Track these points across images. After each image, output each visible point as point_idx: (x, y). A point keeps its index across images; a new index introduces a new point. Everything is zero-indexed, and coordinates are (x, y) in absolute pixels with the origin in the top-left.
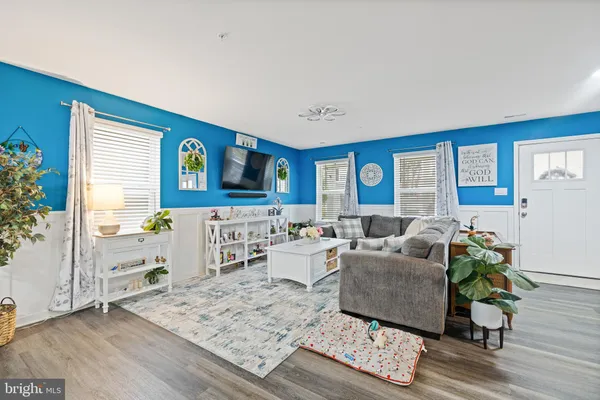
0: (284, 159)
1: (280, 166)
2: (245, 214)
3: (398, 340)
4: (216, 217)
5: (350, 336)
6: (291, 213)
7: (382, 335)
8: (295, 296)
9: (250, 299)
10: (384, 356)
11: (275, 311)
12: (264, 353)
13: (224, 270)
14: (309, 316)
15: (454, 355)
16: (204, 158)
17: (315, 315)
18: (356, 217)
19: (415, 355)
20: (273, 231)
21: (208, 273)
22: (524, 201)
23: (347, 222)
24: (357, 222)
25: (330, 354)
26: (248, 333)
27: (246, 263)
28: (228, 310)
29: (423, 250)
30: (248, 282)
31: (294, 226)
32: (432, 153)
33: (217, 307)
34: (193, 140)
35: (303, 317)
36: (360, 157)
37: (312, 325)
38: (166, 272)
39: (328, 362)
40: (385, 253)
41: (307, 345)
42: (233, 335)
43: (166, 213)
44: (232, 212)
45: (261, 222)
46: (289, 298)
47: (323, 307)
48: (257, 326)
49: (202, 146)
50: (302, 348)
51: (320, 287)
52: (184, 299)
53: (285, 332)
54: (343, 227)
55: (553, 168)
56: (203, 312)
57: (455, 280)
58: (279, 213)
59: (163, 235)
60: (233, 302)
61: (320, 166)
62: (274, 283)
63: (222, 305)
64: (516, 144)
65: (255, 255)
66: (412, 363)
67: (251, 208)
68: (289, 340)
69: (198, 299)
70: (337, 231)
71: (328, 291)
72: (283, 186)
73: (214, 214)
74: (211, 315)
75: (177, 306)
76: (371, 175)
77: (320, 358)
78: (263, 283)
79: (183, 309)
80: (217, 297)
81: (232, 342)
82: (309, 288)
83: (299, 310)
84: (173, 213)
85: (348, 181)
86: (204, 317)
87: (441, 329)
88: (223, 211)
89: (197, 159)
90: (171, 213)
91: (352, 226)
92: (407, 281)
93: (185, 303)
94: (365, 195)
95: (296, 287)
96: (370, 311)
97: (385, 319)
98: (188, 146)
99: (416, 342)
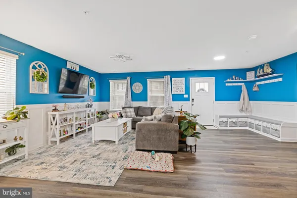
0: (93, 78)
1: (91, 81)
2: (73, 107)
3: (164, 156)
4: (55, 110)
5: (144, 159)
6: (97, 106)
7: (157, 156)
8: (110, 147)
9: (86, 153)
10: (162, 164)
11: (104, 156)
12: (109, 175)
13: (62, 141)
14: (122, 155)
15: (183, 158)
16: (47, 74)
17: (125, 154)
18: (131, 107)
19: (172, 161)
20: (89, 116)
21: (49, 144)
22: (193, 99)
23: (128, 110)
24: (132, 110)
25: (140, 168)
26: (95, 169)
27: (74, 135)
28: (75, 161)
29: (170, 119)
30: (80, 145)
31: (99, 113)
32: (162, 80)
33: (67, 161)
34: (40, 63)
35: (119, 156)
36: (132, 79)
37: (126, 158)
38: (23, 146)
39: (140, 172)
40: (155, 122)
41: (129, 167)
42: (86, 171)
43: (23, 108)
44: (65, 106)
45: (81, 112)
46: (108, 149)
47: (127, 150)
48: (98, 164)
49: (46, 66)
50: (126, 169)
51: (121, 142)
52: (41, 161)
53: (114, 164)
54: (126, 112)
55: (201, 88)
56: (60, 165)
57: (182, 130)
58: (91, 106)
59: (22, 122)
60: (77, 155)
61: (112, 82)
62: (96, 143)
63: (70, 159)
64: (190, 78)
65: (79, 130)
66: (172, 163)
67: (76, 104)
68: (118, 167)
69: (51, 159)
70: (123, 114)
71: (126, 143)
72: (92, 92)
73: (54, 108)
74: (66, 165)
75: (37, 165)
76: (137, 88)
77: (136, 171)
78: (90, 144)
79: (44, 166)
80: (64, 156)
81: (87, 175)
82: (117, 143)
83: (116, 153)
84: (28, 108)
85: (127, 91)
86: (62, 167)
87: (177, 149)
88: (60, 106)
89: (43, 74)
90: (27, 108)
91: (130, 112)
92: (165, 132)
93: (43, 163)
94: (135, 97)
95: (109, 143)
96: (150, 148)
97: (156, 149)
98: (37, 66)
99: (170, 156)
